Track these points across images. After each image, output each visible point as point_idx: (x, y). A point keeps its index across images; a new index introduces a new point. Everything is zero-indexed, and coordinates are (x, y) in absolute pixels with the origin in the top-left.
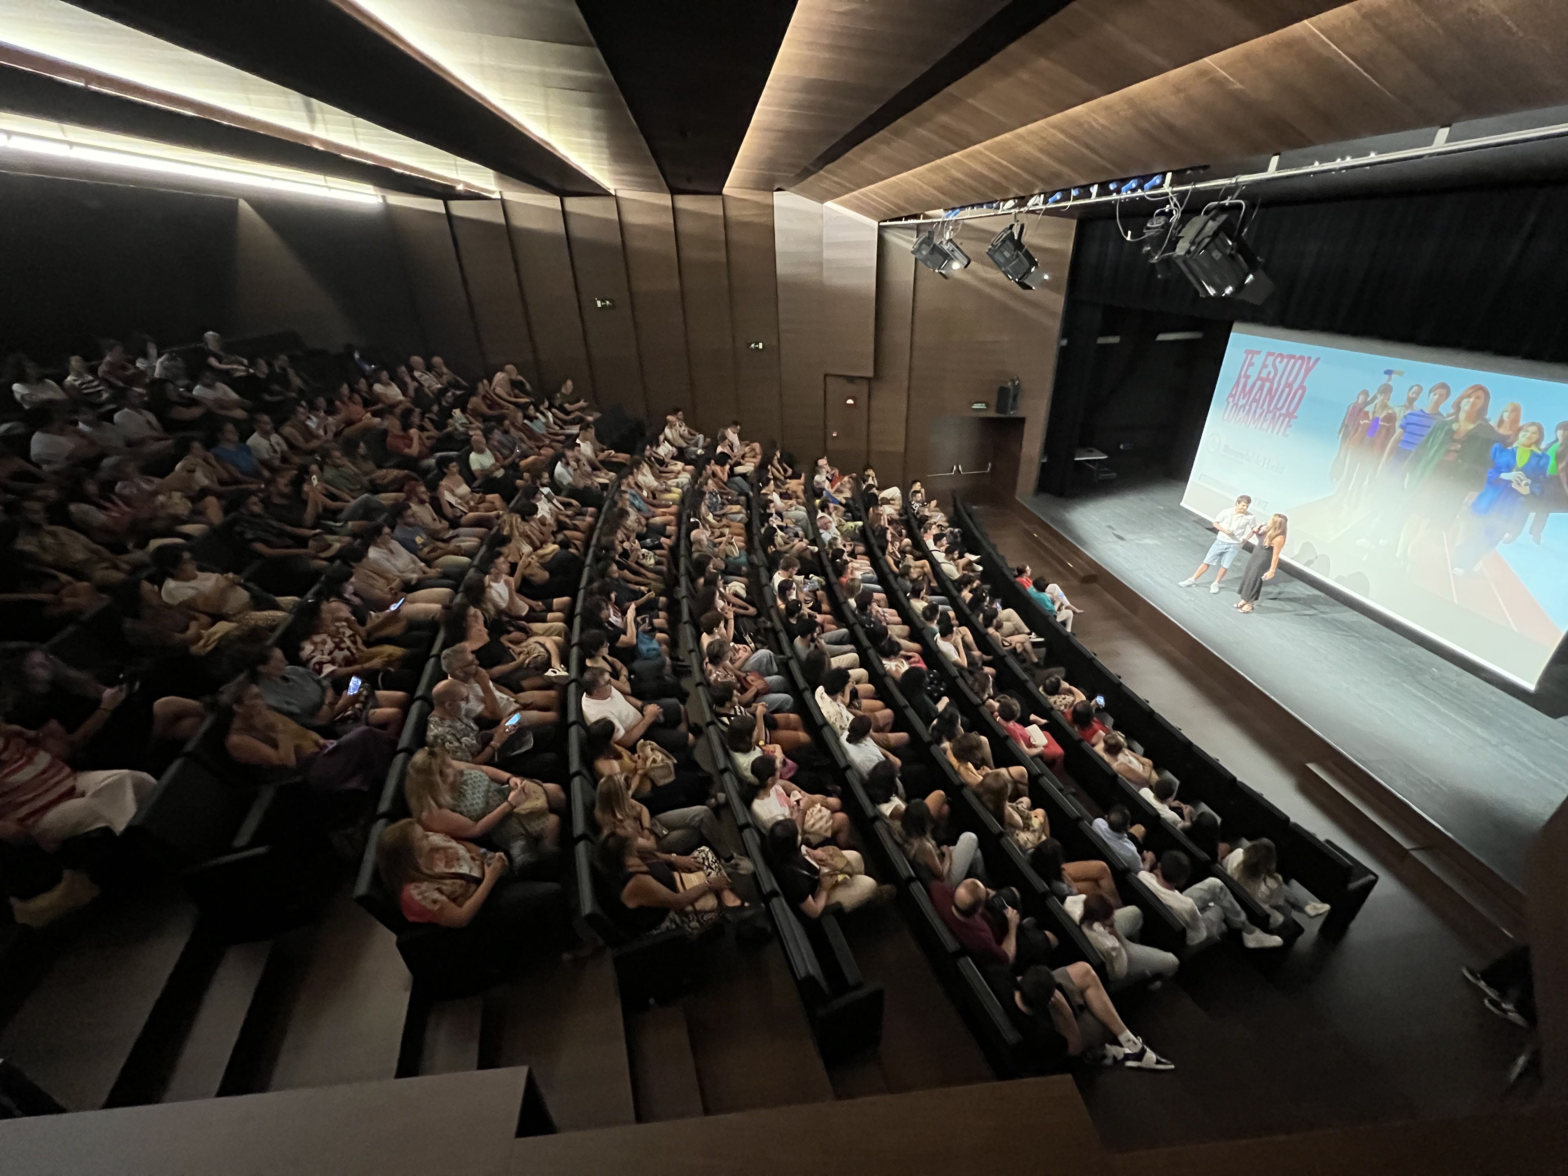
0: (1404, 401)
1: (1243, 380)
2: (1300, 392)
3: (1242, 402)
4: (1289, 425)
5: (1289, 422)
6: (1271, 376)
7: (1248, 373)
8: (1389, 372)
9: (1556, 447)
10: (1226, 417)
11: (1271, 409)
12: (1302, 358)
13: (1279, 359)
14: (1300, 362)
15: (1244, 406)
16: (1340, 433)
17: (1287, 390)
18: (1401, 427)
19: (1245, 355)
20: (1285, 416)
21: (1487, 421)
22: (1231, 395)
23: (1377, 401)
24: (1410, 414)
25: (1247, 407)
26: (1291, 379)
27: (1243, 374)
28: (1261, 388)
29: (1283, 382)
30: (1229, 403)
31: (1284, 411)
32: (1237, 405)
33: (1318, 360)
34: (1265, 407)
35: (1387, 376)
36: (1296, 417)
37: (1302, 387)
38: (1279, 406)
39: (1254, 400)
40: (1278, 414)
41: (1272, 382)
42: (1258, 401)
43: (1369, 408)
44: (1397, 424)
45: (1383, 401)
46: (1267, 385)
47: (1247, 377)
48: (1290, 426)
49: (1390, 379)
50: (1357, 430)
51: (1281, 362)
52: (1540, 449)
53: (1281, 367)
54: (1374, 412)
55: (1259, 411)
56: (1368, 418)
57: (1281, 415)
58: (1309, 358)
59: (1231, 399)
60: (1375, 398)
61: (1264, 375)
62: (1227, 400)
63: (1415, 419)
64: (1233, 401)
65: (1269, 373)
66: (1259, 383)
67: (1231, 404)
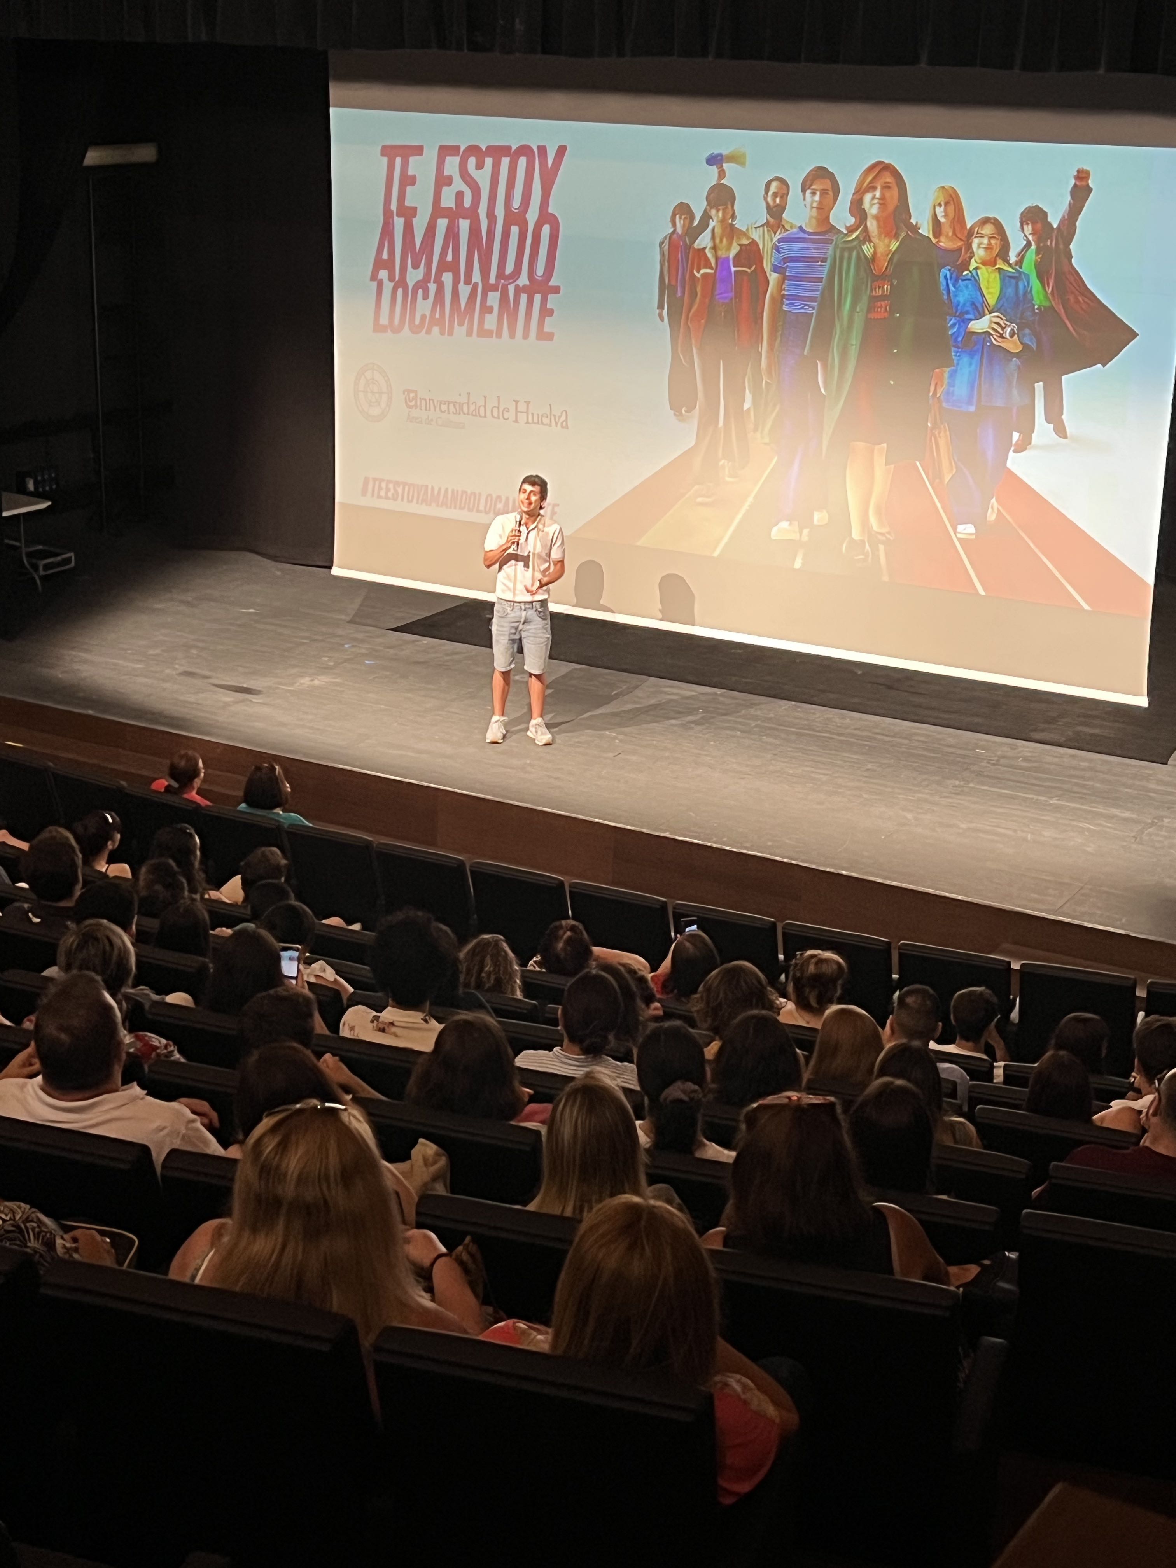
0: (764, 217)
1: (399, 223)
2: (546, 230)
3: (414, 276)
4: (546, 312)
5: (544, 301)
6: (467, 202)
7: (408, 203)
8: (714, 160)
9: (1031, 256)
10: (384, 320)
11: (492, 280)
12: (525, 150)
13: (472, 161)
14: (522, 161)
15: (422, 284)
16: (661, 306)
17: (515, 230)
18: (775, 269)
19: (385, 160)
20: (531, 291)
21: (915, 229)
22: (379, 264)
23: (712, 224)
24: (780, 241)
25: (432, 287)
26: (516, 203)
27: (394, 207)
28: (452, 234)
29: (500, 212)
30: (380, 284)
31: (523, 280)
32: (402, 283)
33: (561, 151)
34: (477, 277)
35: (714, 169)
36: (556, 290)
37: (546, 217)
38: (509, 269)
39: (444, 266)
40: (511, 289)
41: (472, 214)
42: (454, 267)
43: (704, 241)
44: (767, 266)
45: (723, 221)
46: (464, 225)
47: (409, 214)
48: (551, 313)
49: (722, 174)
50: (694, 295)
51: (480, 166)
52: (1010, 265)
53: (483, 177)
54: (714, 248)
55: (464, 291)
56: (708, 265)
57: (518, 290)
58: (543, 150)
59: (383, 274)
60: (706, 218)
61: (448, 200)
62: (374, 277)
63: (796, 249)
64: (391, 278)
65: (460, 195)
66: (442, 224)
67: (388, 286)
